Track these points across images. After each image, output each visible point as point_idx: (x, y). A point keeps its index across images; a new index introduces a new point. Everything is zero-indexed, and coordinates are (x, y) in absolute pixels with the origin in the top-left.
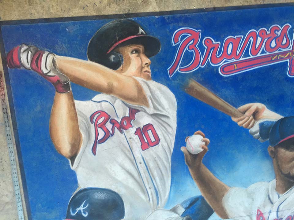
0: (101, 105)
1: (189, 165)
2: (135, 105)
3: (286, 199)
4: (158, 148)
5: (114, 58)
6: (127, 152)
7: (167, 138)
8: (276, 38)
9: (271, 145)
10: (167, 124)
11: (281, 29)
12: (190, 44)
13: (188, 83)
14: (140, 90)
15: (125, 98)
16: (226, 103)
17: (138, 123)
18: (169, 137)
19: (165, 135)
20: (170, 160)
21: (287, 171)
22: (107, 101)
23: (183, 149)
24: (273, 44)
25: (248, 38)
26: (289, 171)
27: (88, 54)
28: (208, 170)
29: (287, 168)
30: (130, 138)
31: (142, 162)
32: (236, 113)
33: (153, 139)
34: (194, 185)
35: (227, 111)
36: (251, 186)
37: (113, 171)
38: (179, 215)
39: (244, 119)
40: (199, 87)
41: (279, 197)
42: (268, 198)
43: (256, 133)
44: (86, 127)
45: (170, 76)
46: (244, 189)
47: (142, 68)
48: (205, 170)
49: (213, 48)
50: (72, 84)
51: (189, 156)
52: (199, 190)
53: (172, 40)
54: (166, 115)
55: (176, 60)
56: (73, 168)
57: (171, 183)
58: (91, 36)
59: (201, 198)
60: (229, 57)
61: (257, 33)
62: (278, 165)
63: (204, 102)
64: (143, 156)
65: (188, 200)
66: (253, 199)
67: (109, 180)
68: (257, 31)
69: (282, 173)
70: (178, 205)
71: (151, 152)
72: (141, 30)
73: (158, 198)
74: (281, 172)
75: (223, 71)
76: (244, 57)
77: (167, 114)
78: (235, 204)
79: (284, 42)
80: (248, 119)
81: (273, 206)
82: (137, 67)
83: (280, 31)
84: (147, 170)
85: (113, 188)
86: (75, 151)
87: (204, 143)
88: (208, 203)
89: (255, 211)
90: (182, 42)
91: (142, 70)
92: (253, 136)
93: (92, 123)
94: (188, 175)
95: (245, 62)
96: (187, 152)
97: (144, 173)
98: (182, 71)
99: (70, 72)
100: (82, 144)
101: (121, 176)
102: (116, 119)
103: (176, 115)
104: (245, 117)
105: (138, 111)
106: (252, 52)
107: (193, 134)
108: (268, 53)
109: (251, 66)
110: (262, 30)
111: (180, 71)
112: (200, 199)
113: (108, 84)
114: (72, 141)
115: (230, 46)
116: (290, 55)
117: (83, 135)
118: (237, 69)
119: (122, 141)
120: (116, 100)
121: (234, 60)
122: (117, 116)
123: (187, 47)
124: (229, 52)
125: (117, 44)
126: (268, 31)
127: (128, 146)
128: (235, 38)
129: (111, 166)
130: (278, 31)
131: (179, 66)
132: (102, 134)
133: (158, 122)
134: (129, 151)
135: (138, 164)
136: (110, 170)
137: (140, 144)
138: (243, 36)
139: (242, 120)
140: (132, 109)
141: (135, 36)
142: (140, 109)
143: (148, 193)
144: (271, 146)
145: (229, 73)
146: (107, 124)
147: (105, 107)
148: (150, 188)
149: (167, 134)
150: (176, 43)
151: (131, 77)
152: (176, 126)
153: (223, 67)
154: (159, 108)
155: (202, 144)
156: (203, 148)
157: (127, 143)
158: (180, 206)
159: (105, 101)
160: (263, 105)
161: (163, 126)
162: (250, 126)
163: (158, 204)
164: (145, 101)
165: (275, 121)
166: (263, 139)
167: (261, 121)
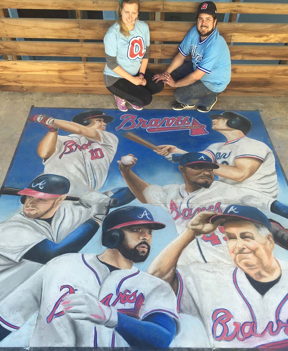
1: (121, 170)
2: (92, 140)
3: (195, 196)
4: (102, 160)
5: (86, 122)
6: (81, 160)
7: (109, 156)
9: (181, 165)
10: (111, 150)
13: (127, 134)
14: (97, 134)
15: (88, 136)
17: (93, 147)
19: (108, 154)
20: (109, 166)
22: (77, 137)
23: (118, 162)
24: (180, 123)
26: (195, 180)
29: (193, 178)
30: (85, 154)
31: (90, 165)
32: (156, 148)
33: (100, 155)
36: (166, 186)
37: (69, 168)
38: (109, 197)
39: (162, 151)
40: (134, 136)
41: (188, 194)
42: (179, 194)
43: (170, 158)
44: (60, 146)
46: (161, 187)
47: (101, 126)
48: (132, 173)
51: (122, 165)
52: (126, 184)
56: (44, 164)
59: (127, 188)
60: (153, 126)
62: (187, 176)
64: (91, 162)
65: (117, 188)
67: (65, 172)
71: (97, 161)
72: (104, 114)
73: (95, 185)
74: (189, 180)
76: (162, 126)
77: (112, 145)
78: (153, 195)
80: (165, 152)
81: (184, 199)
84: (91, 170)
85: (66, 176)
86: (49, 156)
89: (169, 201)
91: (100, 127)
92: (168, 160)
93: (64, 145)
94: (120, 175)
95: (163, 128)
96: (121, 163)
99: (60, 125)
100: (54, 153)
101: (73, 170)
102: (79, 145)
103: (117, 146)
106: (166, 125)
108: (177, 126)
109: (167, 130)
114: (49, 151)
116: (190, 127)
117: (57, 149)
118: (158, 131)
119: (80, 154)
120: (82, 137)
121: (156, 127)
127: (83, 157)
129: (68, 165)
132: (68, 150)
133: (105, 148)
135: (87, 166)
136: (67, 167)
137: (91, 157)
139: (160, 151)
140: (90, 141)
141: (100, 116)
142: (95, 142)
143: (89, 181)
145: (152, 132)
146: (73, 146)
147: (75, 139)
148: (91, 179)
149: (109, 154)
151: (93, 129)
152: (116, 151)
154: (107, 142)
157: (82, 155)
158: (110, 191)
159: (75, 137)
160: (174, 146)
161: (108, 150)
162: (166, 154)
163: (94, 188)
164: (99, 139)
165: (183, 154)
166: (175, 162)
167: (173, 153)
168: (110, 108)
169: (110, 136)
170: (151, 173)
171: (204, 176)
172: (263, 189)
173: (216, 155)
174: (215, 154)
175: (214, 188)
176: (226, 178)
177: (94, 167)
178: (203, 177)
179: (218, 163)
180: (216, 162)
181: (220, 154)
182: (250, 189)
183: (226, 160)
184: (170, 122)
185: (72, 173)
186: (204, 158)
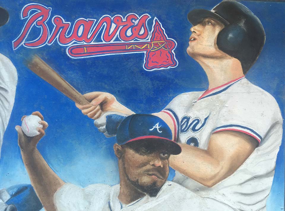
1: (22, 148)
8: (132, 27)
9: (118, 143)
11: (139, 18)
12: (39, 20)
13: (31, 59)
16: (70, 87)
18: (4, 112)
19: (1, 109)
21: (135, 178)
23: (17, 128)
24: (129, 33)
25: (101, 23)
29: (134, 173)
35: (72, 95)
38: (3, 201)
41: (122, 208)
42: (108, 205)
43: (101, 125)
45: (14, 48)
46: (82, 188)
49: (63, 28)
52: (29, 178)
53: (21, 14)
55: (22, 33)
60: (79, 39)
61: (112, 19)
62: (125, 168)
63: (47, 81)
65: (16, 187)
66: (90, 203)
68: (112, 17)
69: (128, 179)
70: (4, 189)
74: (127, 176)
75: (71, 52)
77: (6, 88)
79: (142, 32)
80: (94, 109)
83: (138, 20)
87: (41, 126)
88: (38, 195)
90: (31, 17)
92: (98, 128)
95: (97, 46)
96: (21, 132)
98: (27, 46)
103: (15, 90)
104: (91, 105)
106: (104, 37)
107: (31, 114)
108: (123, 42)
109: (103, 52)
110: (117, 16)
111: (25, 45)
112: (29, 189)
115: (81, 28)
116: (147, 46)
118: (87, 53)
121: (84, 42)
123: (35, 23)
124: (80, 34)
126: (124, 19)
128: (87, 20)
130: (136, 20)
131: (24, 40)
138: (96, 20)
139: (88, 108)
144: (117, 144)
145: (77, 55)
149: (3, 109)
150: (24, 17)
152: (14, 102)
153: (71, 48)
155: (40, 127)
156: (39, 131)
158: (6, 191)
160: (112, 96)
162: (96, 116)
165: (125, 116)
166: (109, 134)
167: (109, 113)
171: (152, 170)
172: (242, 205)
173: (182, 122)
174: (180, 120)
175: (164, 197)
176: (188, 175)
178: (151, 173)
179: (180, 142)
180: (177, 139)
181: (188, 119)
182: (221, 202)
183: (196, 135)
184: (112, 30)
186: (159, 129)
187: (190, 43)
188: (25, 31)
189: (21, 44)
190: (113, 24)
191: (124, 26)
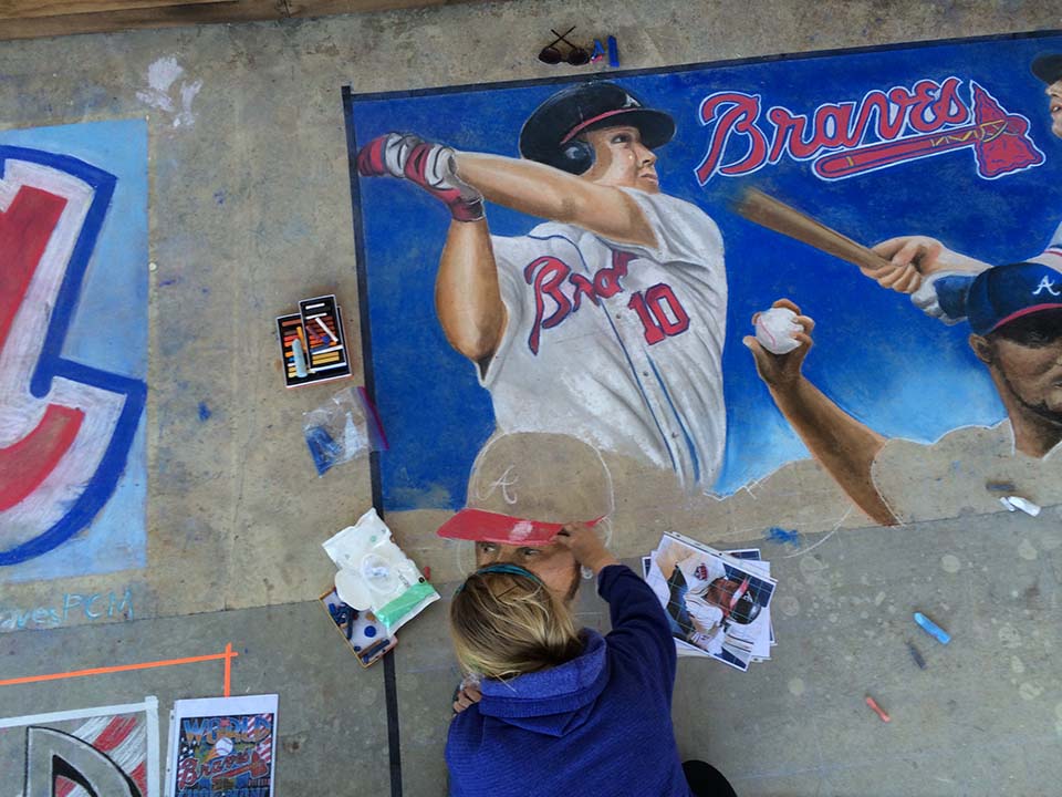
0: (549, 246)
1: (769, 380)
2: (626, 245)
4: (688, 342)
5: (575, 153)
6: (611, 348)
7: (707, 315)
8: (932, 104)
9: (977, 333)
10: (704, 283)
11: (941, 87)
12: (739, 122)
13: (744, 197)
14: (635, 213)
15: (603, 230)
17: (636, 283)
18: (711, 313)
19: (702, 309)
20: (718, 367)
22: (562, 237)
23: (748, 341)
24: (929, 116)
25: (868, 107)
27: (521, 146)
28: (819, 392)
29: (1032, 389)
30: (618, 317)
31: (650, 371)
32: (870, 258)
33: (672, 319)
34: (788, 429)
35: (848, 253)
37: (580, 392)
39: (893, 271)
40: (771, 203)
43: (929, 303)
44: (515, 292)
45: (702, 183)
47: (639, 169)
48: (808, 389)
49: (793, 127)
50: (489, 205)
51: (766, 357)
53: (698, 115)
54: (700, 264)
55: (711, 152)
56: (484, 384)
57: (728, 426)
58: (526, 114)
60: (832, 142)
61: (887, 95)
62: (1008, 383)
64: (652, 357)
67: (570, 414)
68: (886, 93)
69: (1025, 404)
72: (630, 100)
73: (696, 463)
74: (1020, 399)
75: (823, 170)
76: (866, 142)
77: (702, 263)
79: (954, 110)
80: (903, 272)
82: (626, 167)
83: (940, 90)
84: (662, 392)
86: (490, 345)
87: (800, 328)
90: (721, 118)
91: (636, 174)
92: (924, 310)
93: (529, 282)
95: (872, 151)
96: (759, 348)
97: (657, 397)
98: (727, 173)
99: (483, 182)
100: (506, 329)
101: (599, 403)
102: (583, 274)
103: (723, 264)
104: (893, 266)
105: (634, 257)
106: (882, 132)
108: (921, 134)
110: (896, 90)
111: (722, 172)
113: (564, 201)
114: (483, 321)
115: (831, 122)
116: (973, 135)
117: (509, 308)
118: (855, 166)
119: (600, 323)
120: (582, 233)
121: (845, 147)
122: (586, 268)
123: (733, 127)
124: (830, 133)
125: (581, 127)
126: (911, 93)
127: (613, 334)
128: (838, 106)
129: (573, 381)
130: (934, 91)
131: (719, 163)
132: (550, 307)
133: (683, 280)
134: (616, 346)
135: (641, 376)
136: (571, 390)
137: (643, 330)
138: (855, 103)
139: (887, 273)
140: (620, 253)
141: (620, 111)
142: (637, 252)
143: (669, 449)
144: (975, 335)
145: (837, 174)
146: (562, 285)
147: (558, 248)
148: (673, 436)
149: (705, 307)
150: (708, 121)
151: (613, 187)
152: (726, 289)
153: (821, 162)
154: (682, 249)
155: (797, 329)
156: (798, 339)
157: (610, 326)
159: (558, 236)
160: (934, 240)
161: (695, 289)
162: (911, 286)
163: (697, 477)
164: (647, 235)
165: (972, 275)
166: (951, 318)
167: (937, 276)
168: (646, 64)
169: (685, 216)
170: (879, 382)
177: (668, 375)
184: (893, 116)
185: (596, 417)
186: (1052, 287)
187: (1053, 116)
188: (716, 147)
189: (714, 172)
190: (892, 105)
191: (915, 105)
